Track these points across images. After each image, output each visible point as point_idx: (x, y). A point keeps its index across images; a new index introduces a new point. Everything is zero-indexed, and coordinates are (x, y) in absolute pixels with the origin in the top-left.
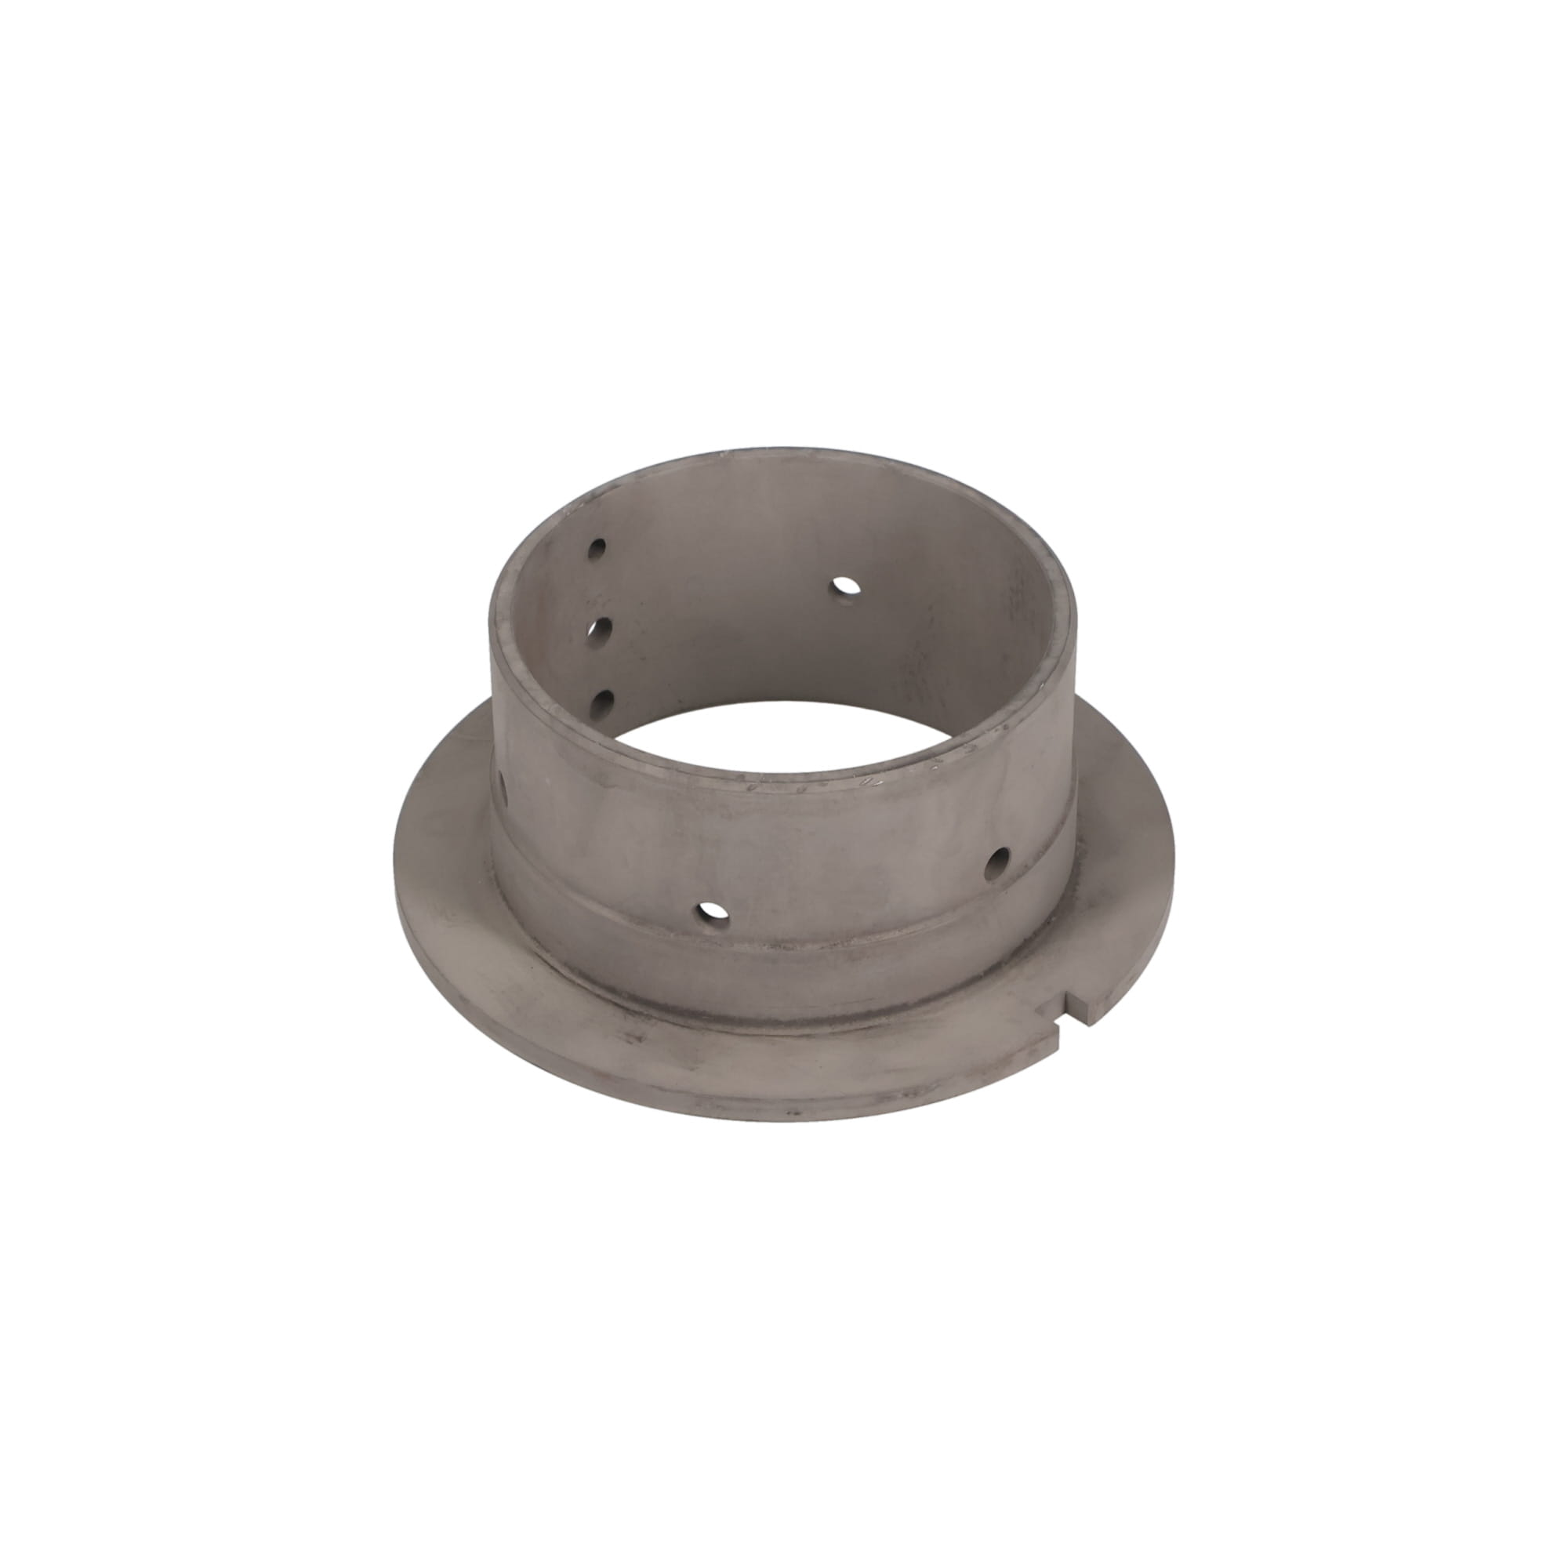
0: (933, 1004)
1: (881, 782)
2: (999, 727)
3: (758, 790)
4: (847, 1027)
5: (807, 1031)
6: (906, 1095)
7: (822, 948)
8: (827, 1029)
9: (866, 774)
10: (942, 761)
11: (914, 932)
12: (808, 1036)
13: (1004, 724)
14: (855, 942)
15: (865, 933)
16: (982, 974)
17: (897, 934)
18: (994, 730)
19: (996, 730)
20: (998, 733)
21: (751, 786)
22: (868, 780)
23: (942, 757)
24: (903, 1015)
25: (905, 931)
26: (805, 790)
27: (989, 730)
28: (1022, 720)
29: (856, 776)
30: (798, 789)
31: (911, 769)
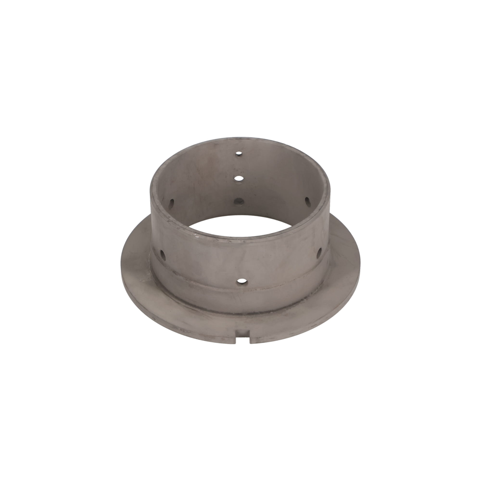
0: (215, 314)
1: (198, 237)
2: (242, 240)
3: (170, 222)
4: (189, 306)
5: (179, 302)
6: (181, 330)
7: (184, 279)
8: (184, 304)
9: (196, 233)
10: (218, 240)
11: (209, 288)
12: (178, 303)
13: (244, 240)
14: (192, 282)
15: (195, 281)
16: (234, 314)
17: (204, 286)
18: (240, 240)
19: (241, 241)
20: (241, 242)
21: (169, 221)
22: (195, 234)
23: (219, 239)
24: (205, 312)
25: (206, 287)
26: (179, 228)
27: (238, 240)
28: (252, 243)
29: (193, 232)
30: (178, 227)
31: (208, 238)
